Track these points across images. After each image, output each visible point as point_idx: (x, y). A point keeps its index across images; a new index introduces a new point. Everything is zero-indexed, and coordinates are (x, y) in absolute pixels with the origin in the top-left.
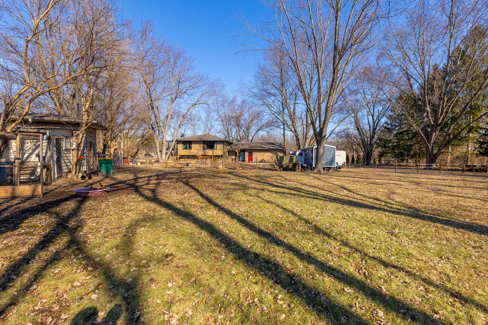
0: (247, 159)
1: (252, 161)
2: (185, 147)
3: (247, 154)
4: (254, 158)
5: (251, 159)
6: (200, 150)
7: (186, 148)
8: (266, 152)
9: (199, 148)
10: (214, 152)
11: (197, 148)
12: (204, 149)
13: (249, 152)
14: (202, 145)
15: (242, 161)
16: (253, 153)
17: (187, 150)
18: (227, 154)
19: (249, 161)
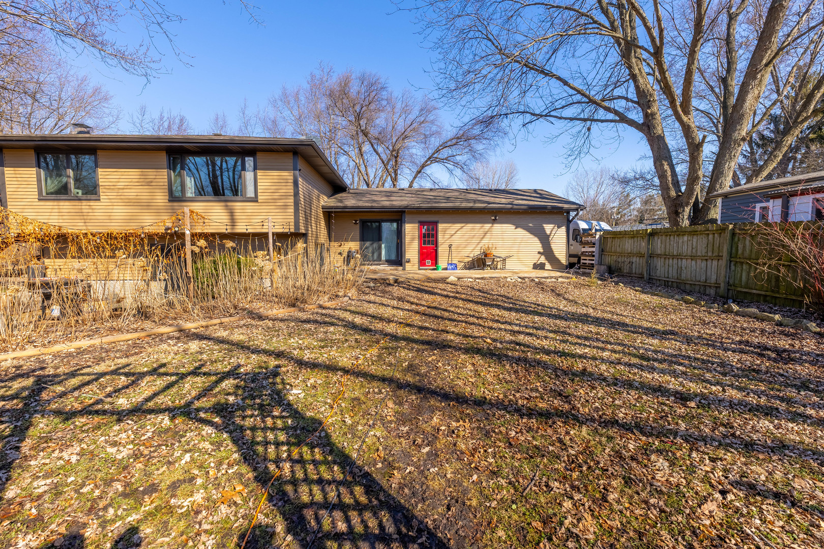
0: (412, 251)
1: (435, 261)
2: (53, 185)
3: (411, 230)
4: (442, 250)
5: (429, 255)
6: (147, 206)
7: (62, 191)
8: (494, 221)
9: (143, 193)
10: (238, 215)
11: (132, 193)
12: (175, 197)
13: (422, 224)
14: (162, 176)
15: (390, 262)
16: (441, 226)
17: (66, 206)
18: (323, 232)
19: (422, 263)
